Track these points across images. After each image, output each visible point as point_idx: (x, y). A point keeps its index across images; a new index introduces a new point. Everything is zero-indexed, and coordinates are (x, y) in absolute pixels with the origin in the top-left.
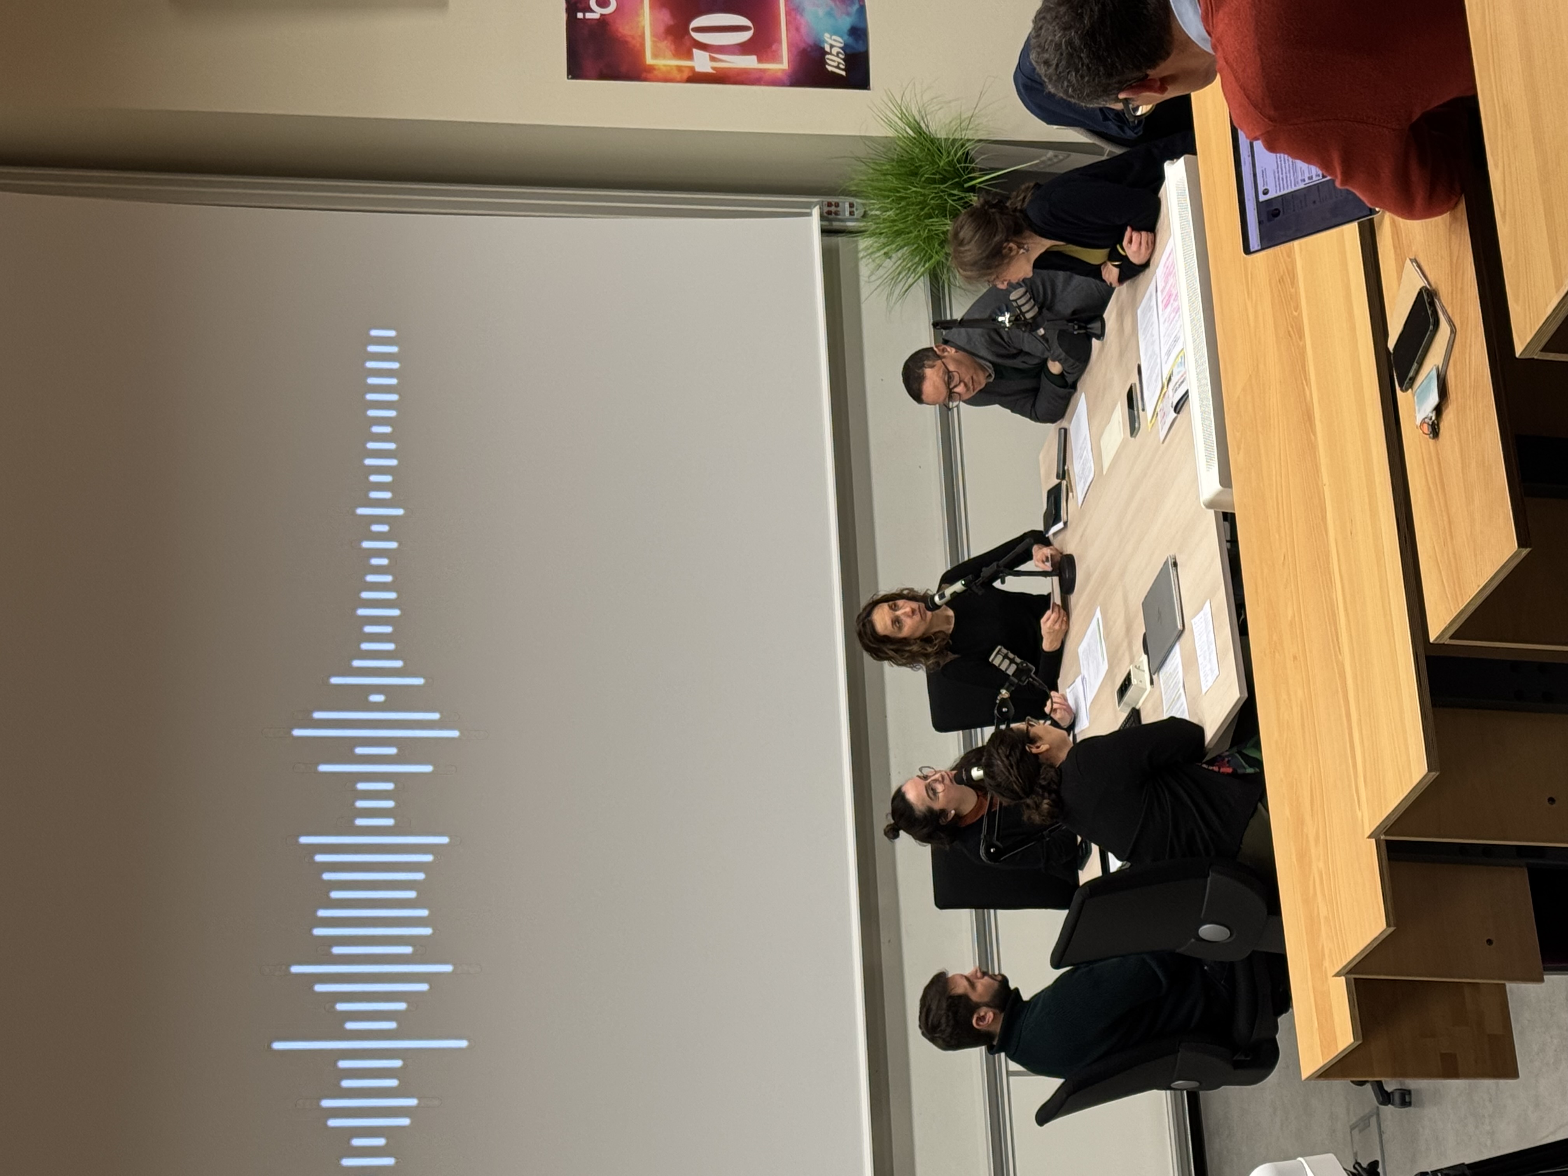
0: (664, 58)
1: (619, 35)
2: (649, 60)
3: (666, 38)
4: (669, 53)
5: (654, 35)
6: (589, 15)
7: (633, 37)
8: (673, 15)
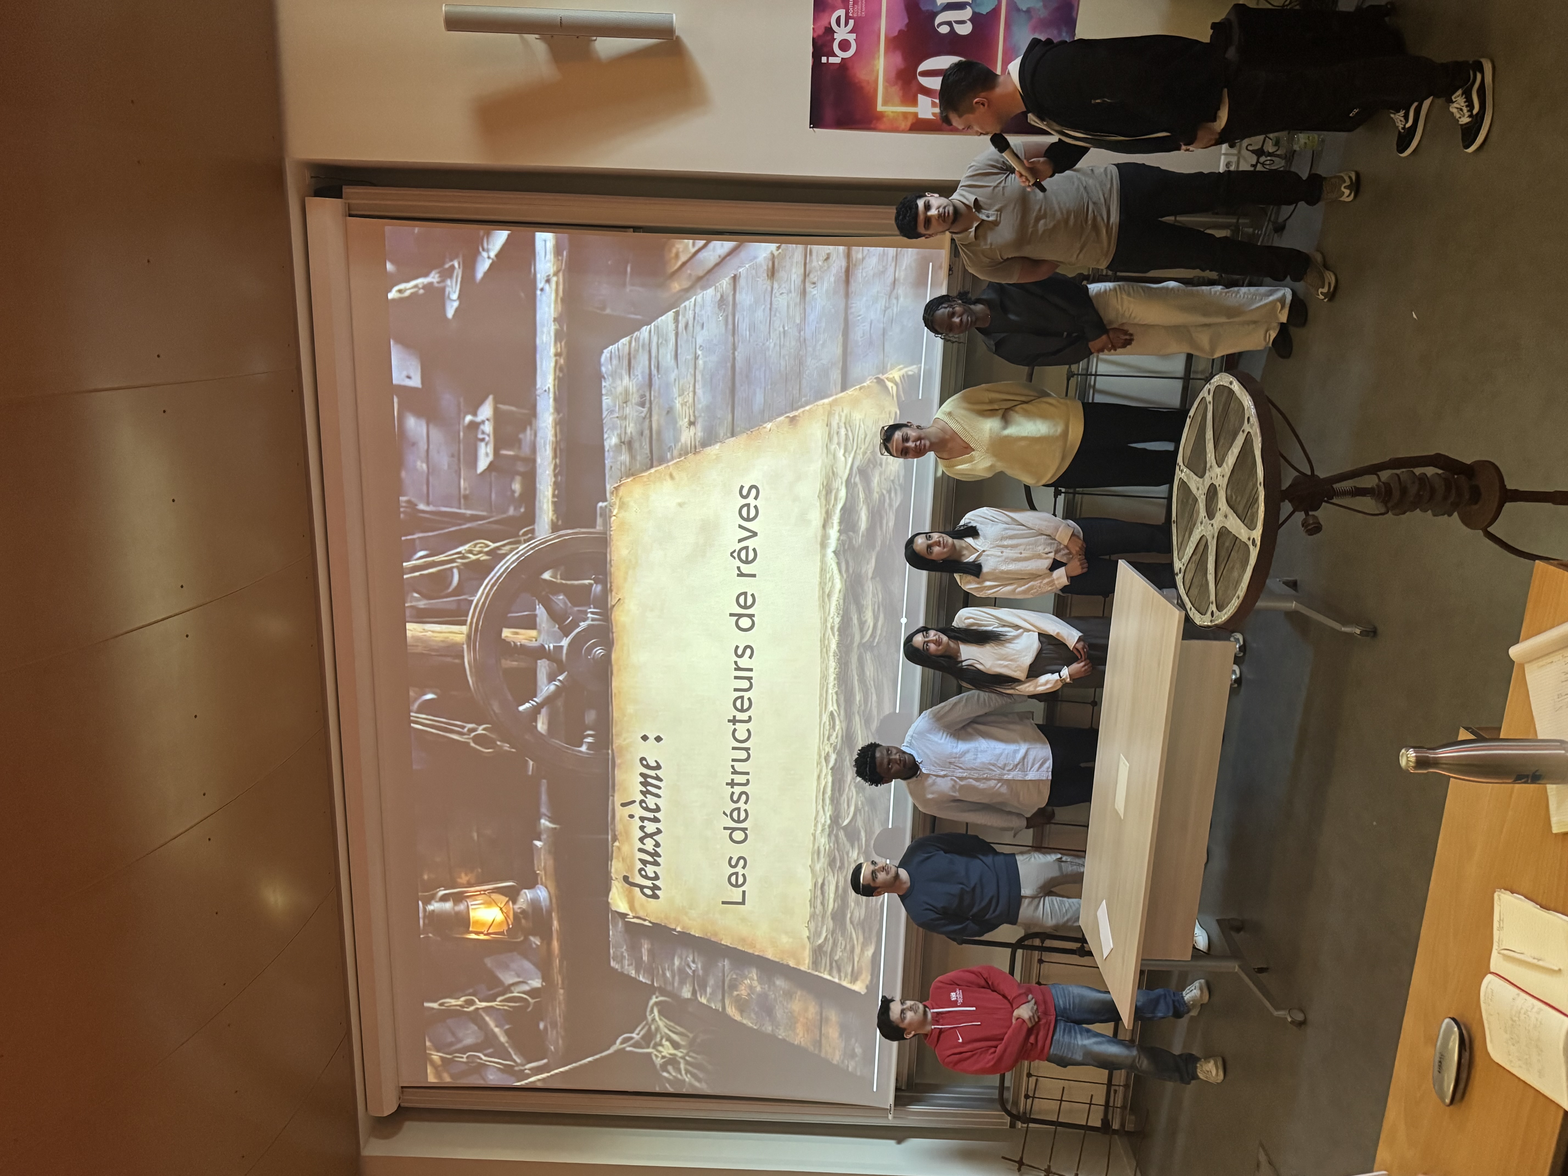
0: (894, 105)
1: (857, 81)
2: (880, 108)
3: (895, 84)
4: (897, 99)
5: (886, 80)
6: (832, 60)
7: (868, 83)
8: (905, 58)
